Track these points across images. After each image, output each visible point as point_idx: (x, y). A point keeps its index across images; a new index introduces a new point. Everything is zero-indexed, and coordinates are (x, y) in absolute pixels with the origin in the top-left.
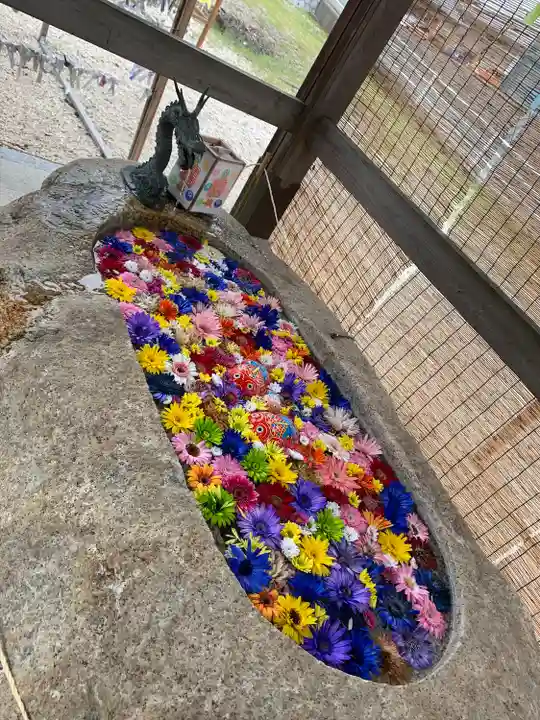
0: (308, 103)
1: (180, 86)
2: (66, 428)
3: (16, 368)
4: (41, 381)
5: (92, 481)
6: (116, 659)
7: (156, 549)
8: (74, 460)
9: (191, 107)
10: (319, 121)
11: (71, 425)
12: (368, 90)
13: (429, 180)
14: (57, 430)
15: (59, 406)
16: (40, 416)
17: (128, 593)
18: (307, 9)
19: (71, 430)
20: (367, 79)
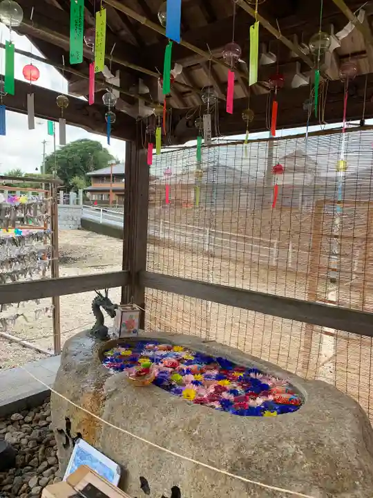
0: (129, 269)
1: (98, 291)
6: (210, 448)
7: (199, 419)
9: (104, 296)
10: (138, 274)
12: (150, 248)
13: (195, 264)
14: (142, 414)
17: (200, 432)
18: (77, 227)
20: (148, 245)
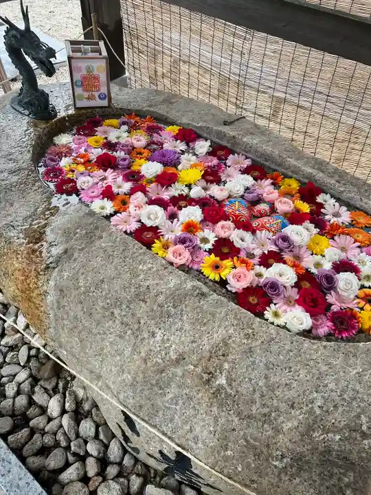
2: (120, 307)
3: (62, 291)
4: (83, 289)
5: (160, 329)
6: (249, 417)
7: (226, 344)
8: (140, 323)
11: (121, 303)
14: (116, 312)
15: (106, 298)
16: (99, 310)
17: (230, 380)
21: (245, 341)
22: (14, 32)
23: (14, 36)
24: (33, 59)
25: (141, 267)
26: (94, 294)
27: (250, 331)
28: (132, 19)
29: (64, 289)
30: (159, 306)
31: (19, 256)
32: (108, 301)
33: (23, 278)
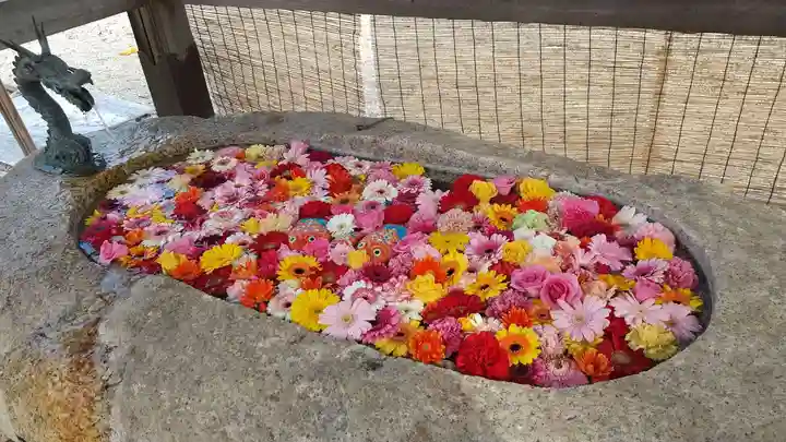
2: (235, 418)
3: (133, 418)
4: (167, 404)
5: (308, 436)
8: (272, 436)
11: (237, 411)
15: (208, 410)
16: (201, 434)
19: (241, 416)
21: (455, 417)
22: (27, 60)
23: (27, 65)
24: (60, 91)
25: (261, 345)
26: (188, 408)
27: (459, 398)
28: (207, 38)
29: (137, 414)
30: (300, 397)
31: (57, 379)
32: (213, 413)
33: (66, 415)
